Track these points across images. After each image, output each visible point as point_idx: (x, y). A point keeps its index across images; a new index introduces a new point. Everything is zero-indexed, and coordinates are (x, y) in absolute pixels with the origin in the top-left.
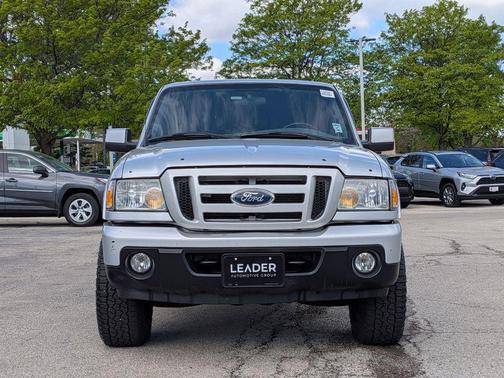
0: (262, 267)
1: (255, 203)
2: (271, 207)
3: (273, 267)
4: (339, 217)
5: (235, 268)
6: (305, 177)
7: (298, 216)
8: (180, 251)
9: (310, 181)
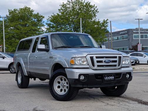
0: (111, 78)
1: (108, 63)
2: (111, 64)
3: (113, 78)
4: (123, 66)
5: (106, 78)
6: (117, 57)
7: (115, 66)
8: (94, 74)
9: (118, 57)
